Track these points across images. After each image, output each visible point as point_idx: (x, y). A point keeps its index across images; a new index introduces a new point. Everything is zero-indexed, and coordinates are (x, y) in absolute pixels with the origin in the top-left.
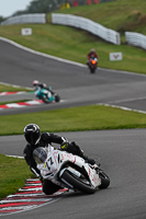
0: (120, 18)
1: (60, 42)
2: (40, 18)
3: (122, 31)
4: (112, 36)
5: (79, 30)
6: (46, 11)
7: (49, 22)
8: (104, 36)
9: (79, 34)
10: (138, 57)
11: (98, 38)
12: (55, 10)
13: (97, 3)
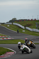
0: (25, 24)
1: (14, 28)
2: (11, 23)
3: (25, 27)
5: (18, 26)
6: (12, 22)
7: (12, 24)
8: (22, 27)
9: (17, 27)
10: (28, 31)
11: (21, 28)
12: (14, 22)
13: (21, 21)
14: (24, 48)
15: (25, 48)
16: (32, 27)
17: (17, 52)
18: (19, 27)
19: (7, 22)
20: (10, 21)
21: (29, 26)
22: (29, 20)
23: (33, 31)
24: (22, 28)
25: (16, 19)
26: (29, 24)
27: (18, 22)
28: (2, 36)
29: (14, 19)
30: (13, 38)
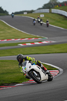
1: (54, 20)
2: (47, 10)
5: (62, 15)
6: (50, 8)
7: (50, 12)
9: (61, 17)
12: (53, 7)
19: (39, 9)
20: (45, 5)
27: (62, 7)
28: (29, 38)
30: (53, 42)
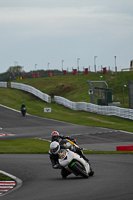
0: (52, 87)
1: (15, 100)
2: (4, 84)
3: (52, 95)
4: (46, 97)
5: (27, 92)
6: (8, 80)
7: (9, 87)
8: (41, 97)
9: (26, 95)
11: (38, 98)
12: (13, 80)
13: (38, 77)
14: (69, 160)
15: (74, 160)
16: (76, 96)
17: (23, 182)
18: (33, 95)
21: (64, 91)
22: (65, 72)
23: (81, 108)
24: (41, 100)
25: (22, 70)
26: (66, 86)
29: (14, 68)
